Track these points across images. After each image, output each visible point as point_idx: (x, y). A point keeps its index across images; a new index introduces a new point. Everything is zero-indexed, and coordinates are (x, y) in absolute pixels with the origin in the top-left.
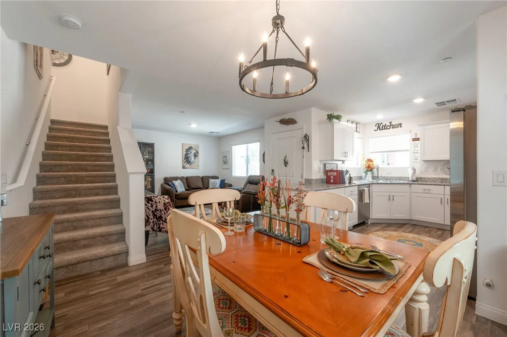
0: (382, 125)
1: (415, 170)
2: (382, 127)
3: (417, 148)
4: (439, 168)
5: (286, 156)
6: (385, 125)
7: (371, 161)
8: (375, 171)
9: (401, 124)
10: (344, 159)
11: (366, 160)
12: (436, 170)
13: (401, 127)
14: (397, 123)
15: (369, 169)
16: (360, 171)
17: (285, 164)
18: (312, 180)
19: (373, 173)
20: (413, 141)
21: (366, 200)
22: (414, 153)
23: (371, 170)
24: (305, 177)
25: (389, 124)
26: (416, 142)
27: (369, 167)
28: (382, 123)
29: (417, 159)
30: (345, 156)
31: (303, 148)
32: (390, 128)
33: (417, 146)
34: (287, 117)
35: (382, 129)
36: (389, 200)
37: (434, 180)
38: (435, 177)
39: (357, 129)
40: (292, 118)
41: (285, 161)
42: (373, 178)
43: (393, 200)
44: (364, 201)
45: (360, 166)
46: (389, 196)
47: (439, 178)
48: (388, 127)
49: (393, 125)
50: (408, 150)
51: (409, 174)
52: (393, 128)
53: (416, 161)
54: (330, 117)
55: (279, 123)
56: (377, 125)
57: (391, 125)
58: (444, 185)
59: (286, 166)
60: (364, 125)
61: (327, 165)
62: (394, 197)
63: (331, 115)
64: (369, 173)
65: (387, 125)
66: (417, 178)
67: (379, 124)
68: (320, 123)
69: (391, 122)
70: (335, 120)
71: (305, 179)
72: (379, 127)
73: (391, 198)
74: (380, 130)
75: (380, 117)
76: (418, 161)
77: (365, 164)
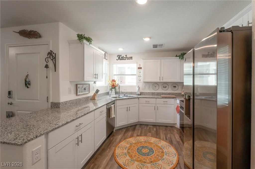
0: (121, 56)
1: (139, 88)
2: (121, 58)
3: (140, 74)
4: (151, 86)
5: (27, 76)
6: (123, 56)
7: (114, 81)
8: (117, 88)
9: (132, 57)
10: (95, 80)
11: (111, 80)
12: (149, 87)
13: (132, 59)
14: (130, 57)
15: (114, 87)
16: (107, 88)
17: (26, 85)
18: (59, 103)
19: (115, 90)
20: (138, 69)
21: (113, 116)
22: (139, 77)
23: (115, 88)
24: (51, 100)
25: (125, 57)
26: (140, 70)
27: (113, 85)
28: (121, 55)
29: (140, 81)
30: (96, 78)
31: (47, 66)
32: (126, 59)
33: (140, 73)
34: (29, 28)
35: (121, 60)
36: (127, 110)
37: (148, 94)
38: (149, 92)
39: (105, 57)
40: (35, 30)
41: (26, 80)
42: (116, 93)
43: (129, 110)
44: (111, 117)
45: (107, 85)
46: (127, 108)
47: (151, 93)
48: (125, 59)
49: (127, 57)
50: (135, 75)
51: (136, 90)
52: (127, 59)
53: (140, 82)
54: (81, 37)
55: (18, 34)
56: (118, 56)
57: (126, 57)
58: (156, 98)
59: (28, 87)
60: (111, 55)
61: (78, 86)
62: (130, 108)
63: (81, 35)
64: (113, 90)
65: (124, 57)
66: (140, 93)
67: (119, 56)
68: (70, 42)
69: (126, 55)
70: (85, 41)
71: (52, 103)
72: (119, 57)
73: (128, 109)
74: (120, 60)
75: (121, 50)
76: (141, 82)
77: (111, 83)
